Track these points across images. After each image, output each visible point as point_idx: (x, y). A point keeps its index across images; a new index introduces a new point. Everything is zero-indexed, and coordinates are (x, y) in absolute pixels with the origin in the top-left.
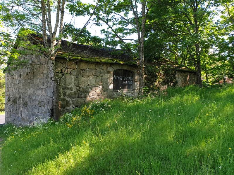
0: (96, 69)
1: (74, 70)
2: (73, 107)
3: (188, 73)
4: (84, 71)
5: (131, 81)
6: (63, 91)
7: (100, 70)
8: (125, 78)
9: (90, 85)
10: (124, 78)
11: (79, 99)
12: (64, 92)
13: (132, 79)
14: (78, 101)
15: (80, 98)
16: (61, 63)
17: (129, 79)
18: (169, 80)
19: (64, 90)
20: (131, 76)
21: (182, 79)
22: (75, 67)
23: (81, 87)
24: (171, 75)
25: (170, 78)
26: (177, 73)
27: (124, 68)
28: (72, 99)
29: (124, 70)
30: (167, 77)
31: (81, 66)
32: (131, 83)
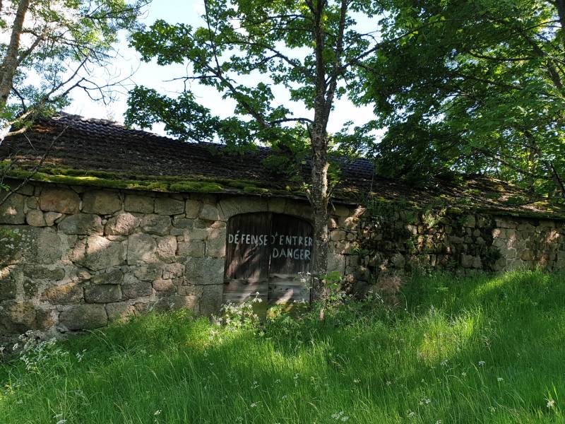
0: (154, 213)
1: (69, 217)
2: (63, 333)
3: (552, 225)
4: (107, 219)
5: (307, 248)
6: (27, 281)
7: (172, 216)
8: (284, 238)
9: (129, 263)
10: (281, 240)
11: (88, 305)
12: (30, 283)
13: (310, 243)
14: (83, 312)
15: (90, 303)
16: (22, 194)
17: (300, 242)
18: (463, 248)
19: (31, 277)
20: (305, 234)
21: (523, 243)
22: (72, 208)
23: (93, 268)
24: (472, 229)
25: (470, 240)
26: (498, 225)
27: (272, 209)
28: (59, 306)
29: (275, 215)
30: (455, 238)
31: (97, 204)
32: (306, 256)
